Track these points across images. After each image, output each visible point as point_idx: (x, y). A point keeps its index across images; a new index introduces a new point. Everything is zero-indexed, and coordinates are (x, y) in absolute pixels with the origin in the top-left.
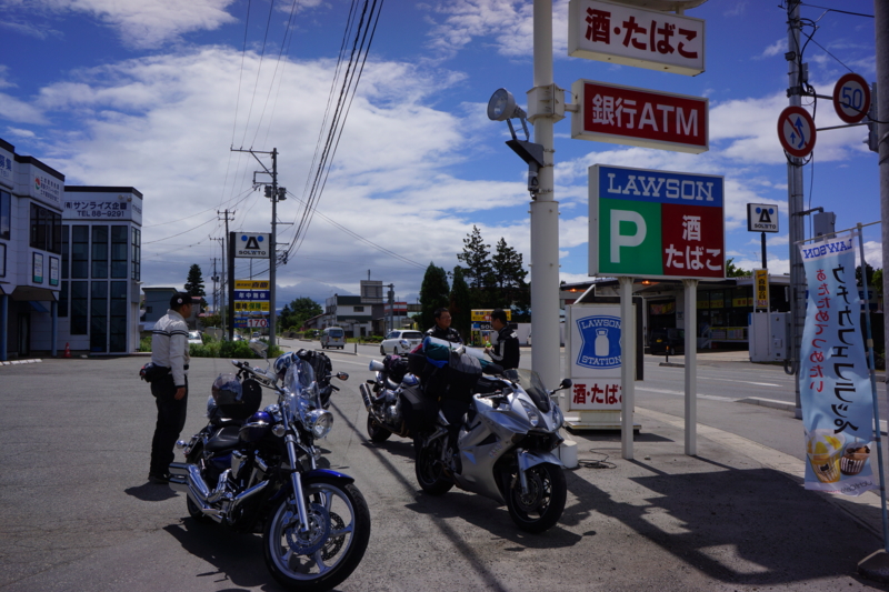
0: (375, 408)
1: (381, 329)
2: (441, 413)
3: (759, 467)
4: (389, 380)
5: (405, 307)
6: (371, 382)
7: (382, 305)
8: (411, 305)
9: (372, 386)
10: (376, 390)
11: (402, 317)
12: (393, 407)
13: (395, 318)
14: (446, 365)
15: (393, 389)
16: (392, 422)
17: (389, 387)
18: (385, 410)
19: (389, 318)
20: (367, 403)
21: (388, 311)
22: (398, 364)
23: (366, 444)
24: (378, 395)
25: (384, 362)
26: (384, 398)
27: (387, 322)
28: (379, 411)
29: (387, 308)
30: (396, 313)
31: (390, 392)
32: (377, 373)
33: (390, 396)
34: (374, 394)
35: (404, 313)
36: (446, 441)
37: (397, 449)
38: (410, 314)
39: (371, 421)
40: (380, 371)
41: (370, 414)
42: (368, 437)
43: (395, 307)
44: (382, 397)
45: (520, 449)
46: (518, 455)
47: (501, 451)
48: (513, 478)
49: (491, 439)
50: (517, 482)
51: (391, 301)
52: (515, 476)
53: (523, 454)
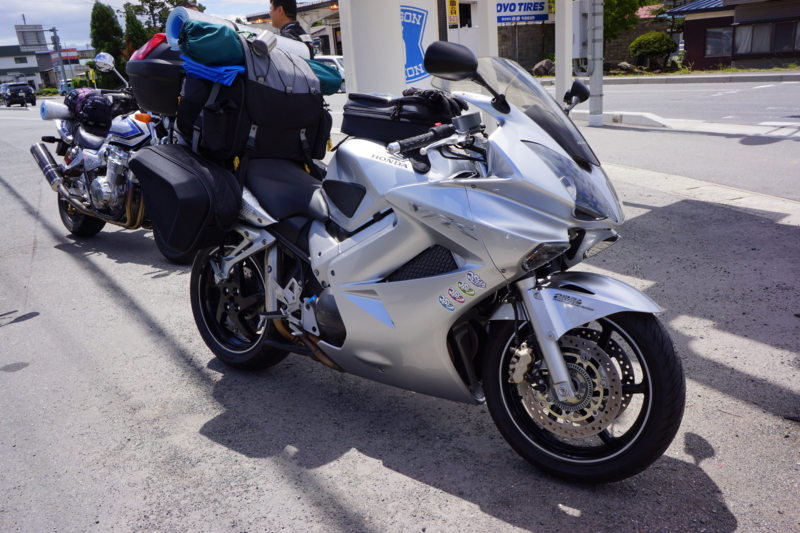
0: (68, 184)
1: (52, 81)
2: (247, 196)
3: (675, 201)
4: (83, 133)
5: (75, 54)
6: (51, 140)
7: (48, 55)
8: (82, 52)
9: (53, 147)
10: (62, 151)
11: (73, 66)
12: (102, 180)
13: (66, 67)
14: (242, 76)
15: (97, 148)
16: (106, 205)
17: (85, 144)
18: (88, 185)
19: (60, 68)
20: (50, 178)
21: (57, 60)
22: (94, 104)
23: (63, 246)
24: (69, 162)
25: (67, 102)
26: (81, 165)
27: (57, 73)
28: (76, 187)
29: (54, 56)
30: (66, 61)
31: (88, 153)
32: (58, 122)
33: (90, 160)
34: (60, 160)
35: (75, 61)
36: (272, 259)
37: (122, 249)
38: (83, 62)
39: (64, 205)
40: (64, 118)
41: (60, 195)
42: (66, 232)
43: (64, 54)
44: (76, 163)
45: (530, 282)
46: (529, 296)
47: (479, 292)
48: (518, 358)
49: (437, 260)
50: (531, 366)
51: (57, 48)
52: (524, 351)
53: (545, 293)
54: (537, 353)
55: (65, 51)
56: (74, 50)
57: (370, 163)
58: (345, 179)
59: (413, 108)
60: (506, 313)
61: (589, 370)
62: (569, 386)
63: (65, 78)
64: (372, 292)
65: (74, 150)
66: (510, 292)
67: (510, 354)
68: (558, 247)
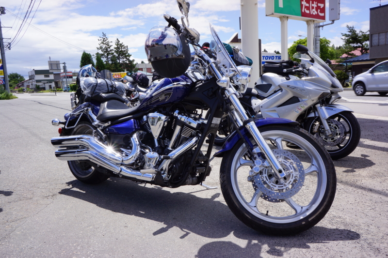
1: (59, 86)
5: (71, 74)
7: (60, 74)
8: (74, 73)
11: (70, 79)
19: (64, 80)
21: (64, 76)
30: (68, 77)
38: (74, 78)
43: (67, 74)
45: (319, 105)
46: (319, 109)
47: (306, 107)
48: (315, 125)
49: (294, 100)
50: (319, 127)
51: (65, 71)
52: (317, 123)
53: (323, 108)
54: (321, 123)
55: (68, 72)
56: (71, 72)
57: (273, 78)
58: (264, 83)
59: (285, 64)
60: (312, 115)
61: (335, 127)
62: (330, 131)
63: (67, 84)
64: (275, 111)
65: (135, 93)
66: (313, 108)
67: (314, 125)
68: (328, 94)
